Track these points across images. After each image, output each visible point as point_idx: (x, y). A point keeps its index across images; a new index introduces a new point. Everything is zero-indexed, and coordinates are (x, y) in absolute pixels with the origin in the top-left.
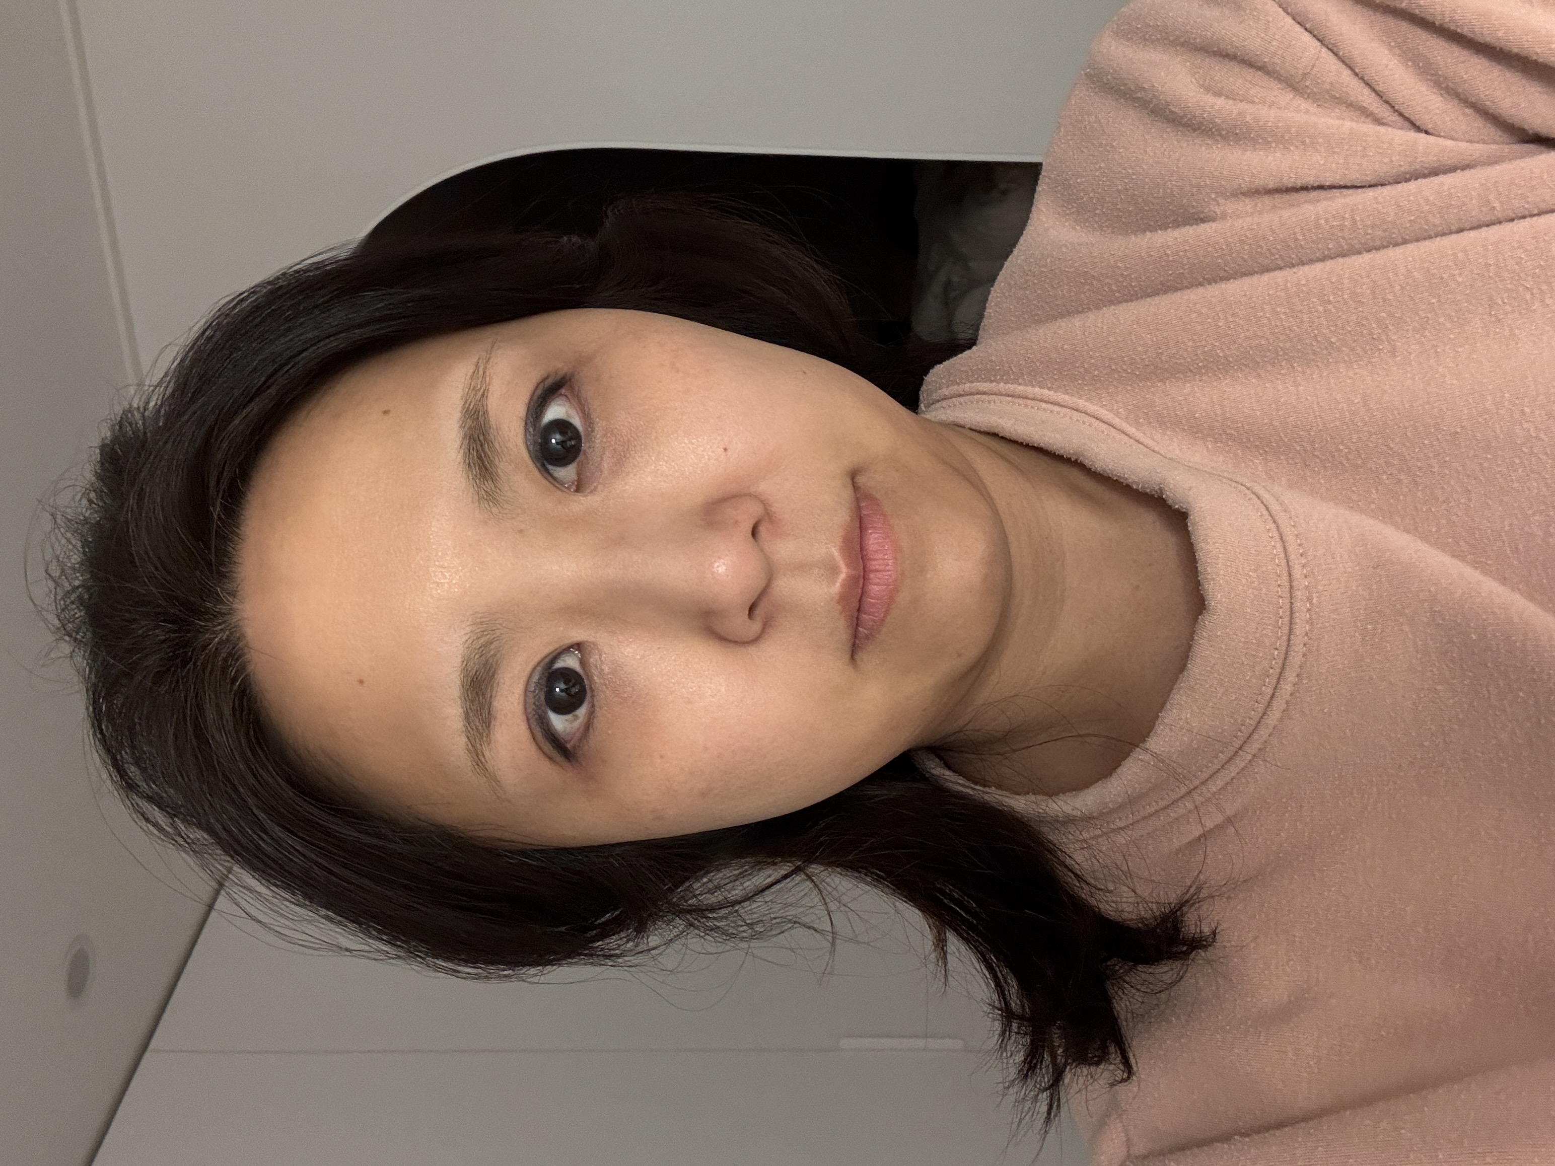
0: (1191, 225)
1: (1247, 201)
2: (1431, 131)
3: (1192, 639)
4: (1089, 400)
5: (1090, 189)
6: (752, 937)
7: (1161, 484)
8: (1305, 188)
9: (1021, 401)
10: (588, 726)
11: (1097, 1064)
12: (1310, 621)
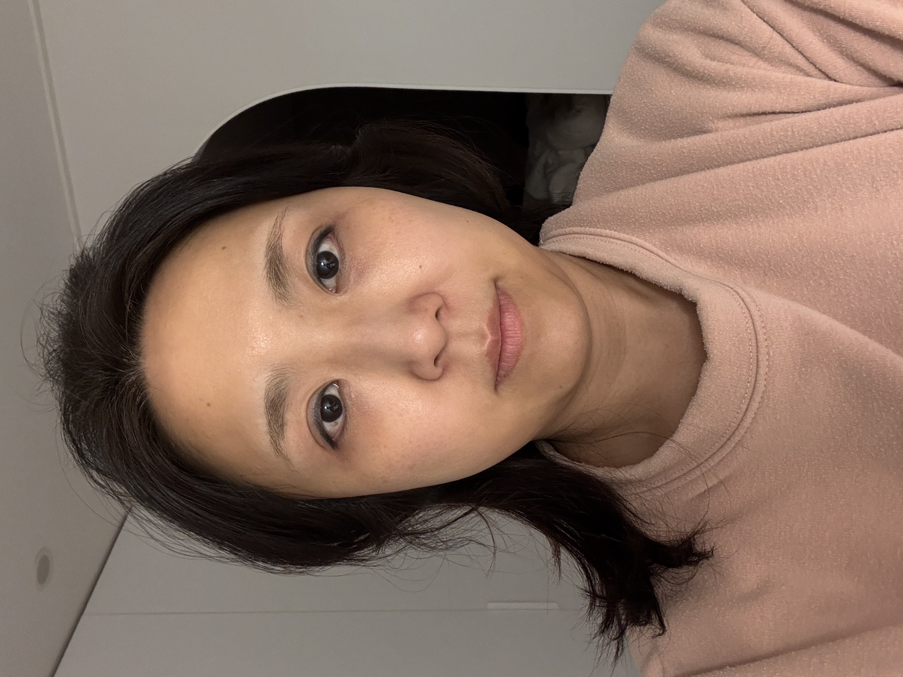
1: (730, 121)
2: (837, 80)
3: (700, 376)
5: (638, 115)
6: (447, 549)
7: (681, 286)
8: (764, 114)
9: (599, 238)
10: (344, 427)
11: (645, 625)
12: (768, 366)
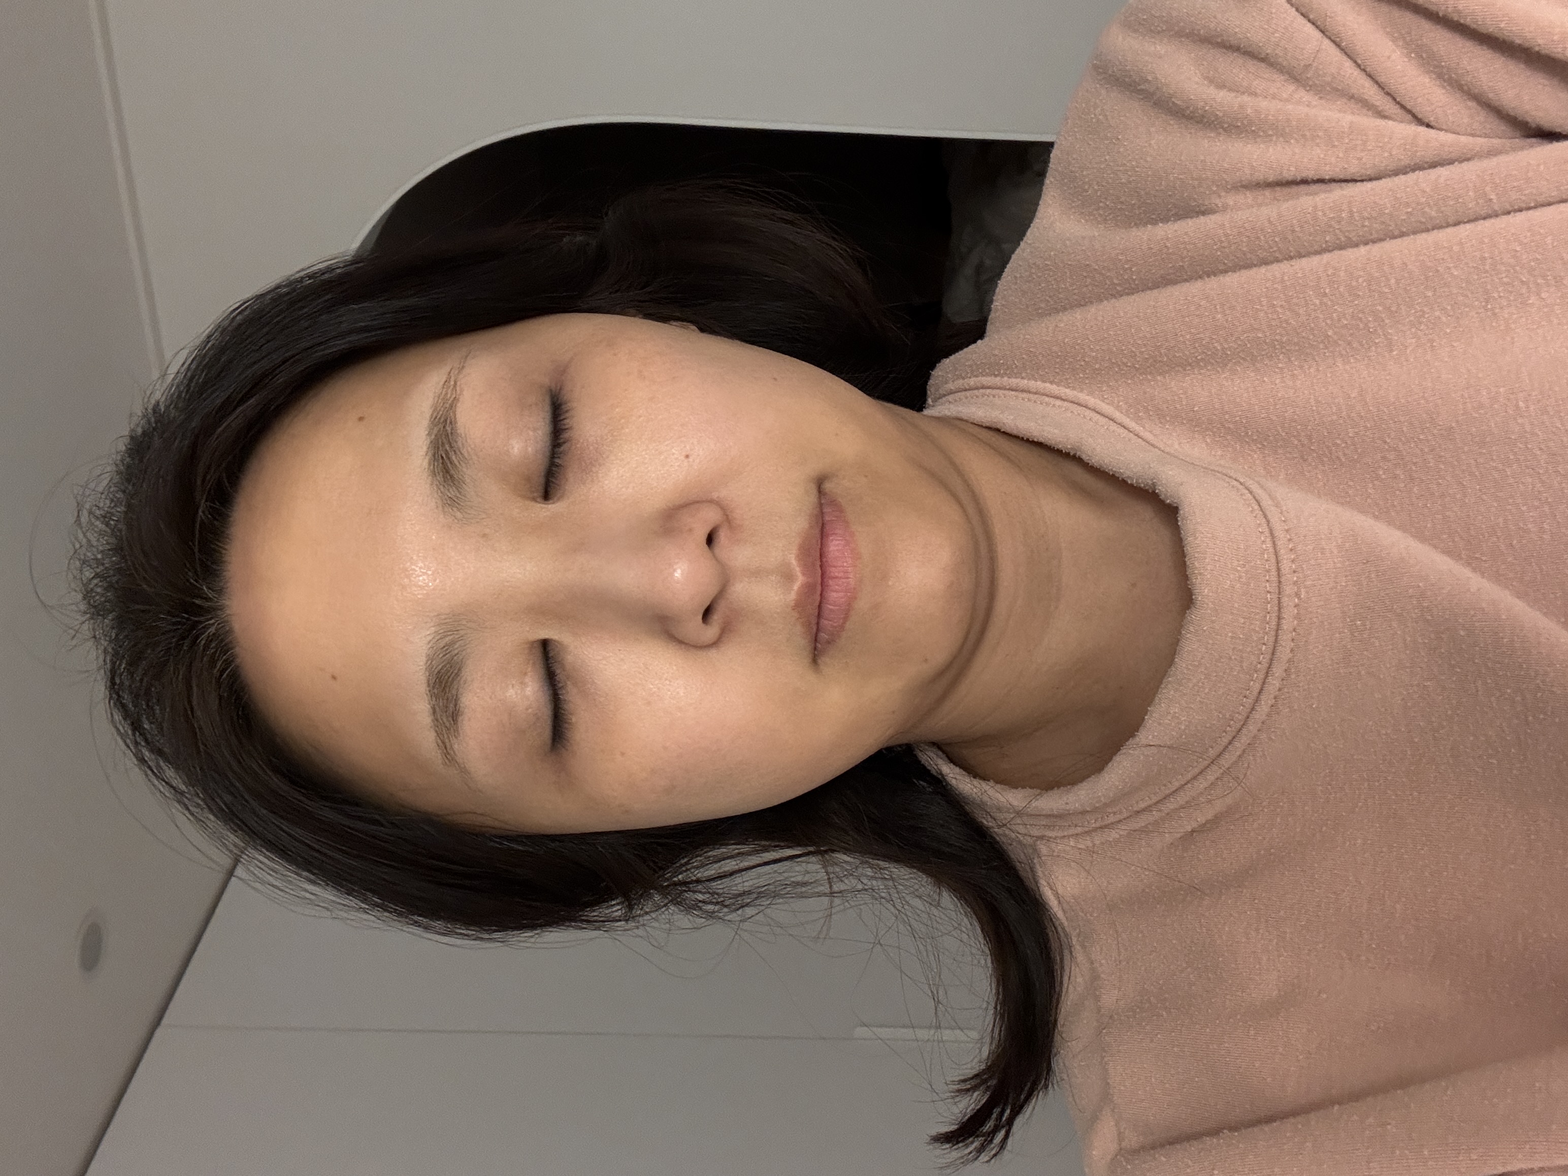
0: (1192, 218)
1: (1248, 193)
2: (1432, 124)
3: (1181, 634)
4: (1091, 393)
5: (1095, 182)
7: (1154, 478)
8: (1305, 182)
9: (1025, 395)
12: (1298, 617)
